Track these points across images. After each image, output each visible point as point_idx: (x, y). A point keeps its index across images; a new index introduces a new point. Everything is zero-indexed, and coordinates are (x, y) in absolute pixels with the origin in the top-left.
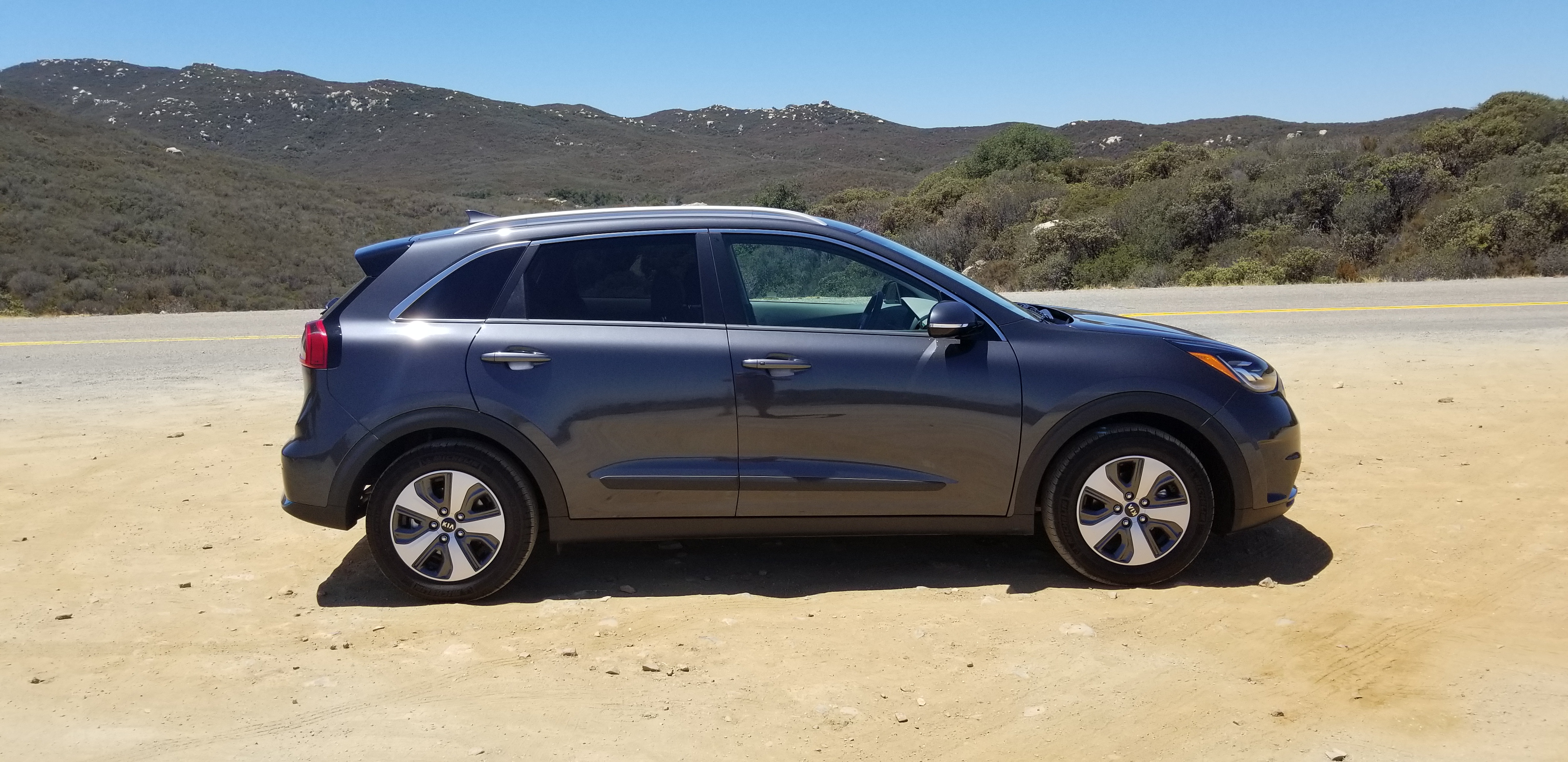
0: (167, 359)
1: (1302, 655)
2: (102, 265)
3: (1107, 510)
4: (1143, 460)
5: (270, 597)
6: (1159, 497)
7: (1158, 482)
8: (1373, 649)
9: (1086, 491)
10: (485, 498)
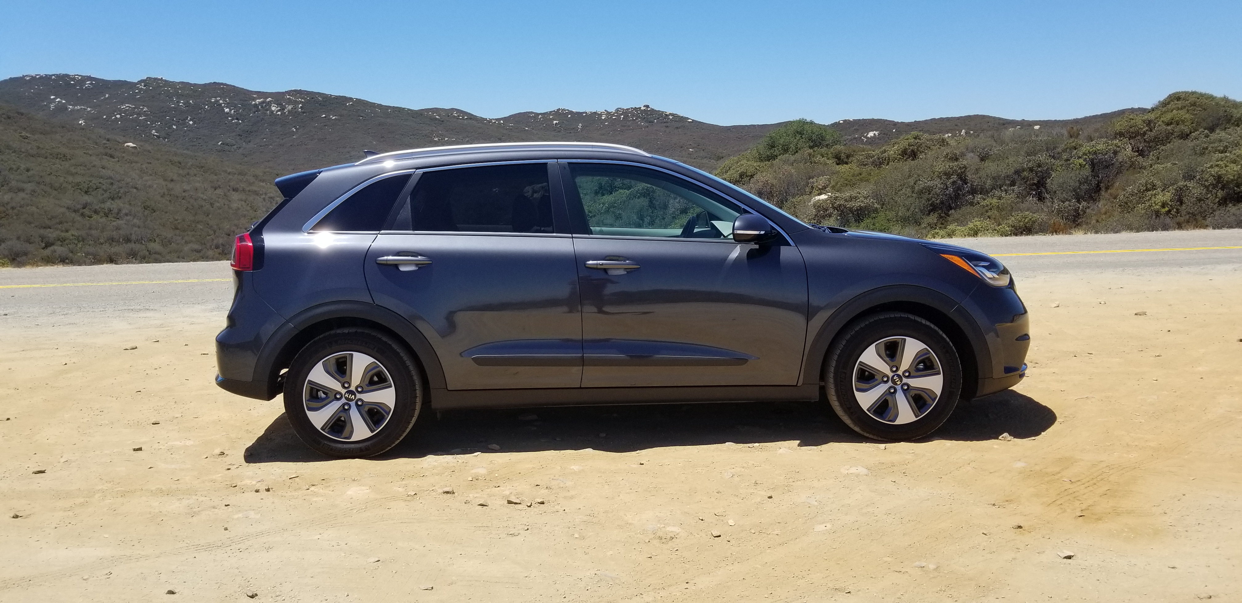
0: (124, 297)
1: (1036, 486)
2: (73, 235)
3: (877, 380)
4: (905, 340)
5: (206, 457)
6: (918, 370)
7: (917, 357)
8: (1091, 482)
9: (860, 365)
10: (380, 375)
